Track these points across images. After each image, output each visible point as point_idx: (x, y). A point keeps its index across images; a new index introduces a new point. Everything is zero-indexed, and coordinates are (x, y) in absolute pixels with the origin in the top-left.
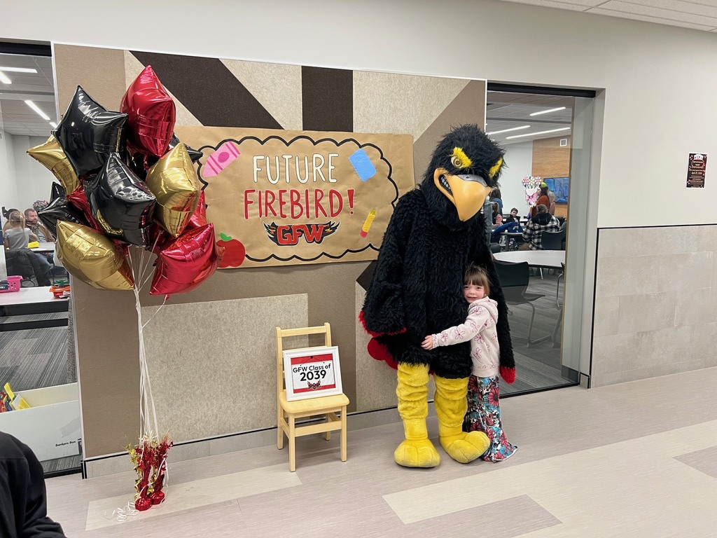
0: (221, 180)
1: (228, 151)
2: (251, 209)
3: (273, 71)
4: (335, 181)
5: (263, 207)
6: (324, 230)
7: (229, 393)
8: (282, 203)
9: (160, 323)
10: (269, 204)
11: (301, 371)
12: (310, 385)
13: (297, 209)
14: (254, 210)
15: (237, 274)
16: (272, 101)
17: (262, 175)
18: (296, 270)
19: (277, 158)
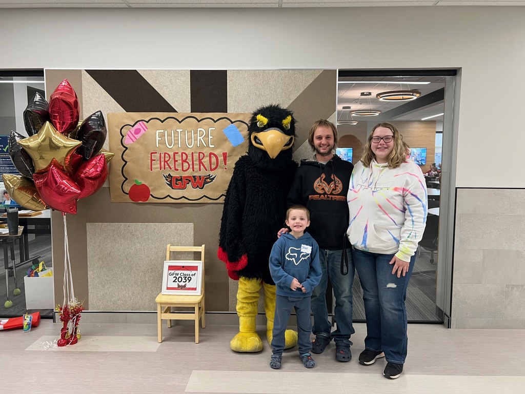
0: (137, 146)
1: (140, 127)
2: (154, 165)
3: (171, 75)
4: (213, 146)
5: (163, 163)
6: (205, 180)
7: (139, 284)
8: (175, 161)
9: (98, 234)
10: (167, 162)
11: (174, 276)
12: (179, 286)
13: (186, 165)
14: (156, 165)
15: (145, 206)
16: (170, 94)
17: (162, 143)
18: (186, 206)
19: (173, 131)
